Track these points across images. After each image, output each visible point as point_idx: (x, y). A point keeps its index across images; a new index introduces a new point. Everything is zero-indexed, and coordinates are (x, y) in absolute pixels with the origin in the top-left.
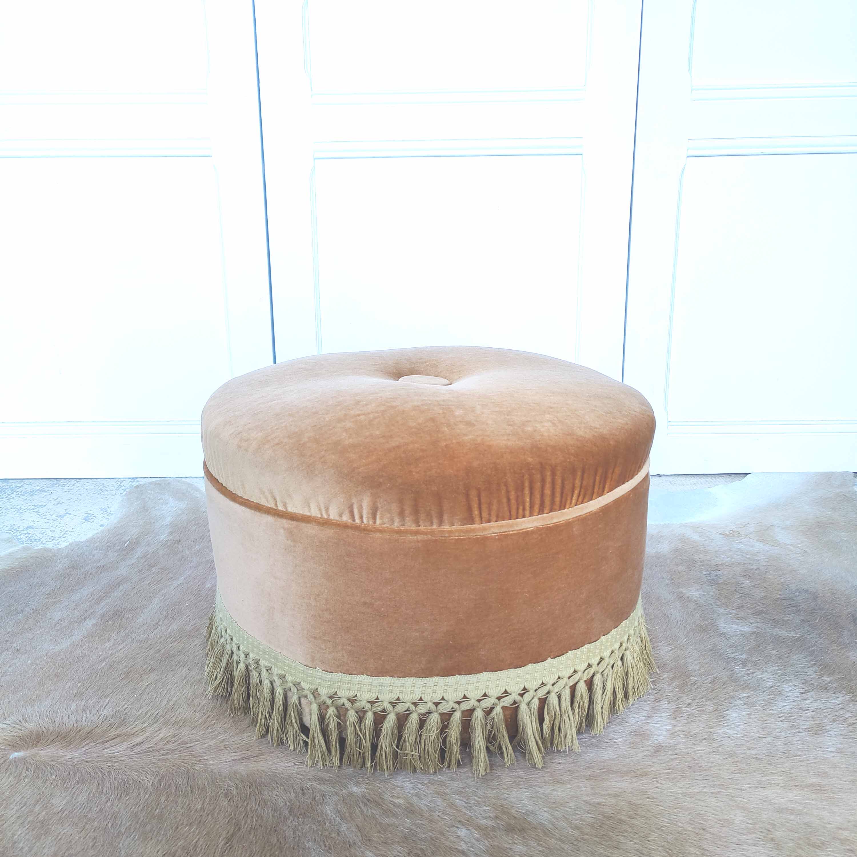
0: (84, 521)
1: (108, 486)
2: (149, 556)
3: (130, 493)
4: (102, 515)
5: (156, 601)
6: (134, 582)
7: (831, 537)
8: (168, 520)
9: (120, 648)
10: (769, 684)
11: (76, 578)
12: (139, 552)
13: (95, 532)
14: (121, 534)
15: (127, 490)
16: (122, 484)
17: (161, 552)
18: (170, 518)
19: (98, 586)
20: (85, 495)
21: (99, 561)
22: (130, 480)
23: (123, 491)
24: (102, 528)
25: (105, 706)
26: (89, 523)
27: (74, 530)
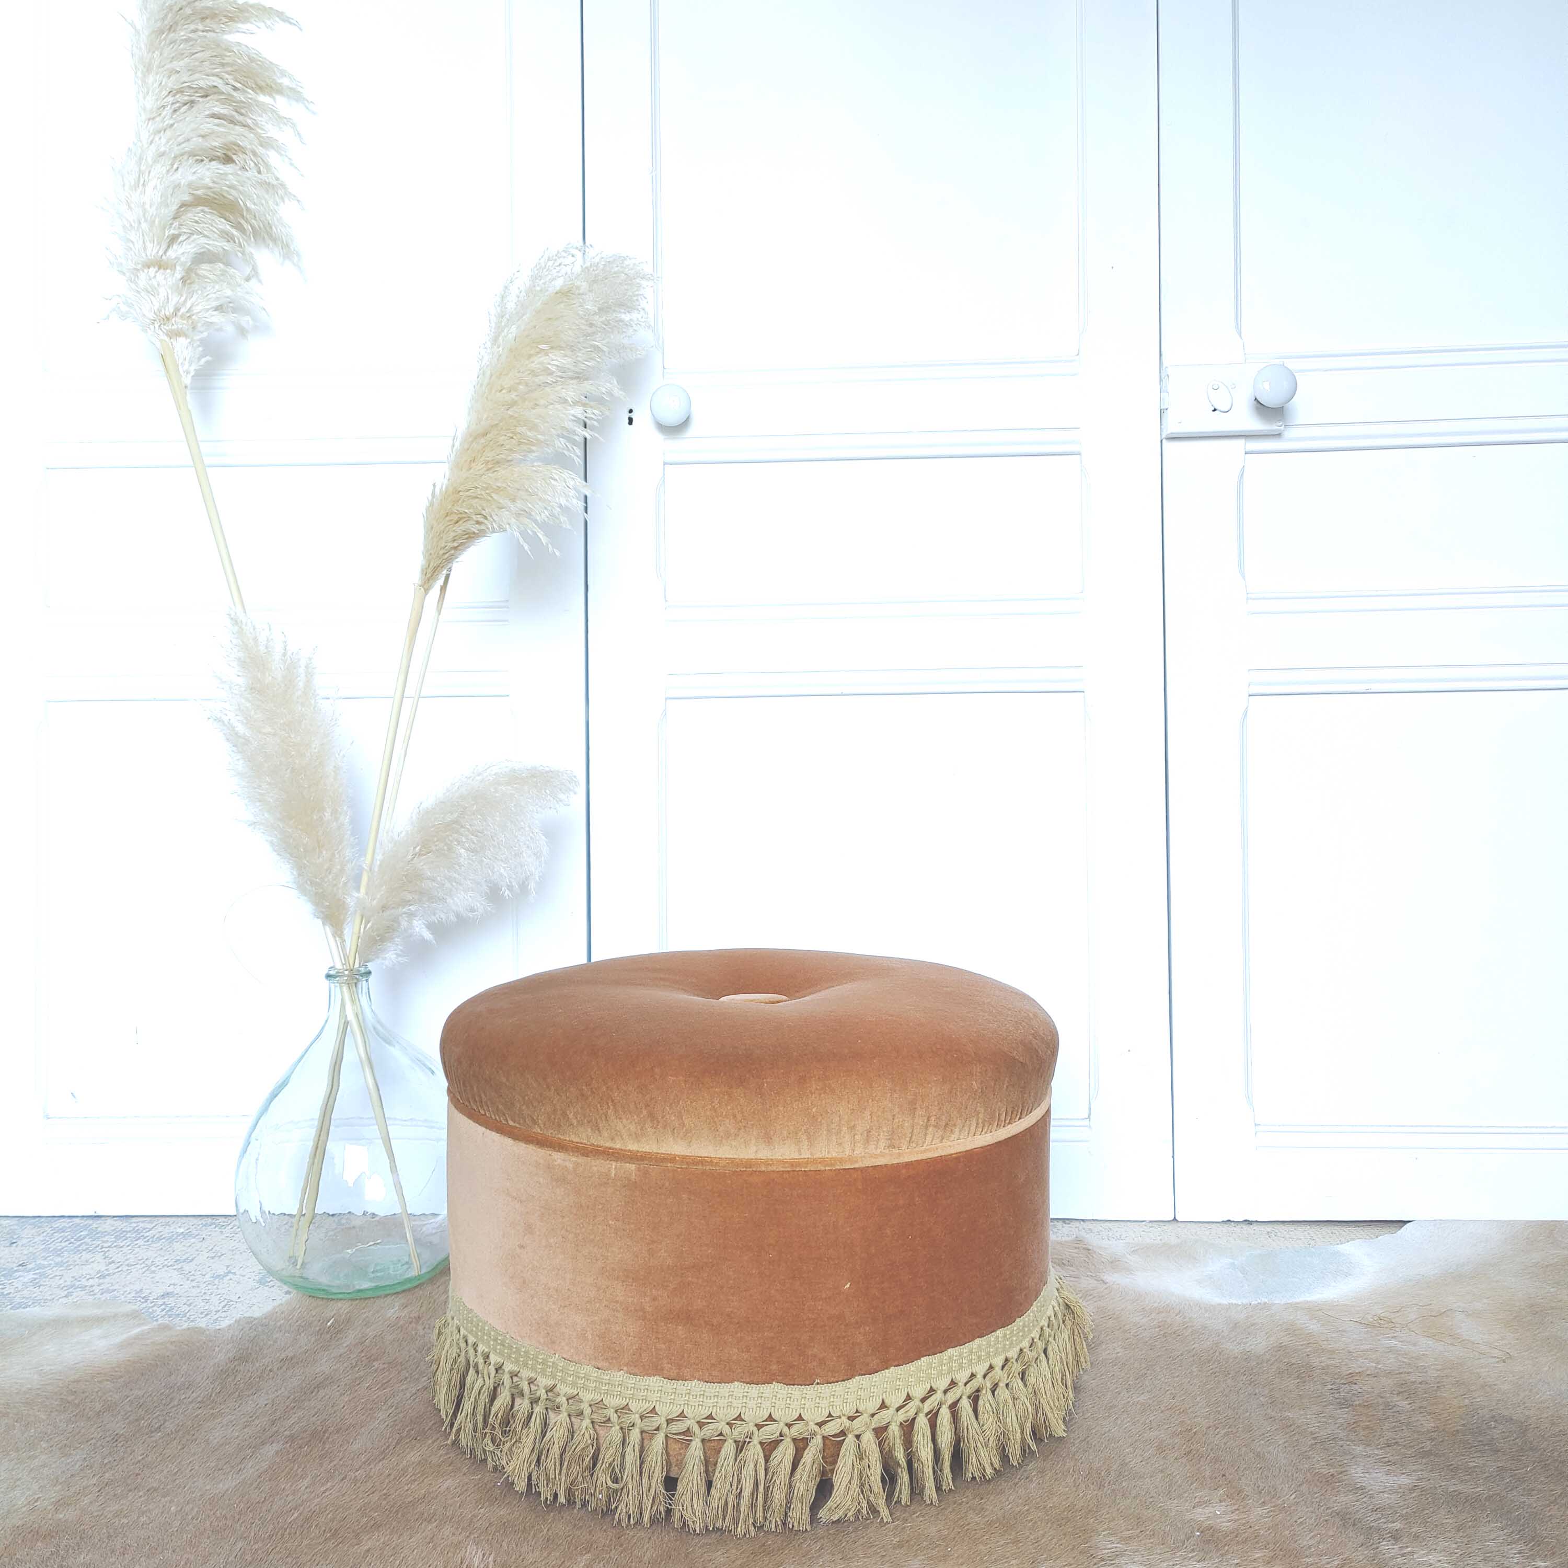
0: (257, 1285)
2: (367, 1343)
5: (381, 1415)
6: (343, 1384)
7: (1554, 1330)
9: (323, 1488)
11: (247, 1377)
12: (351, 1337)
13: (276, 1303)
17: (388, 1337)
19: (283, 1390)
21: (285, 1349)
26: (266, 1288)
27: (242, 1299)
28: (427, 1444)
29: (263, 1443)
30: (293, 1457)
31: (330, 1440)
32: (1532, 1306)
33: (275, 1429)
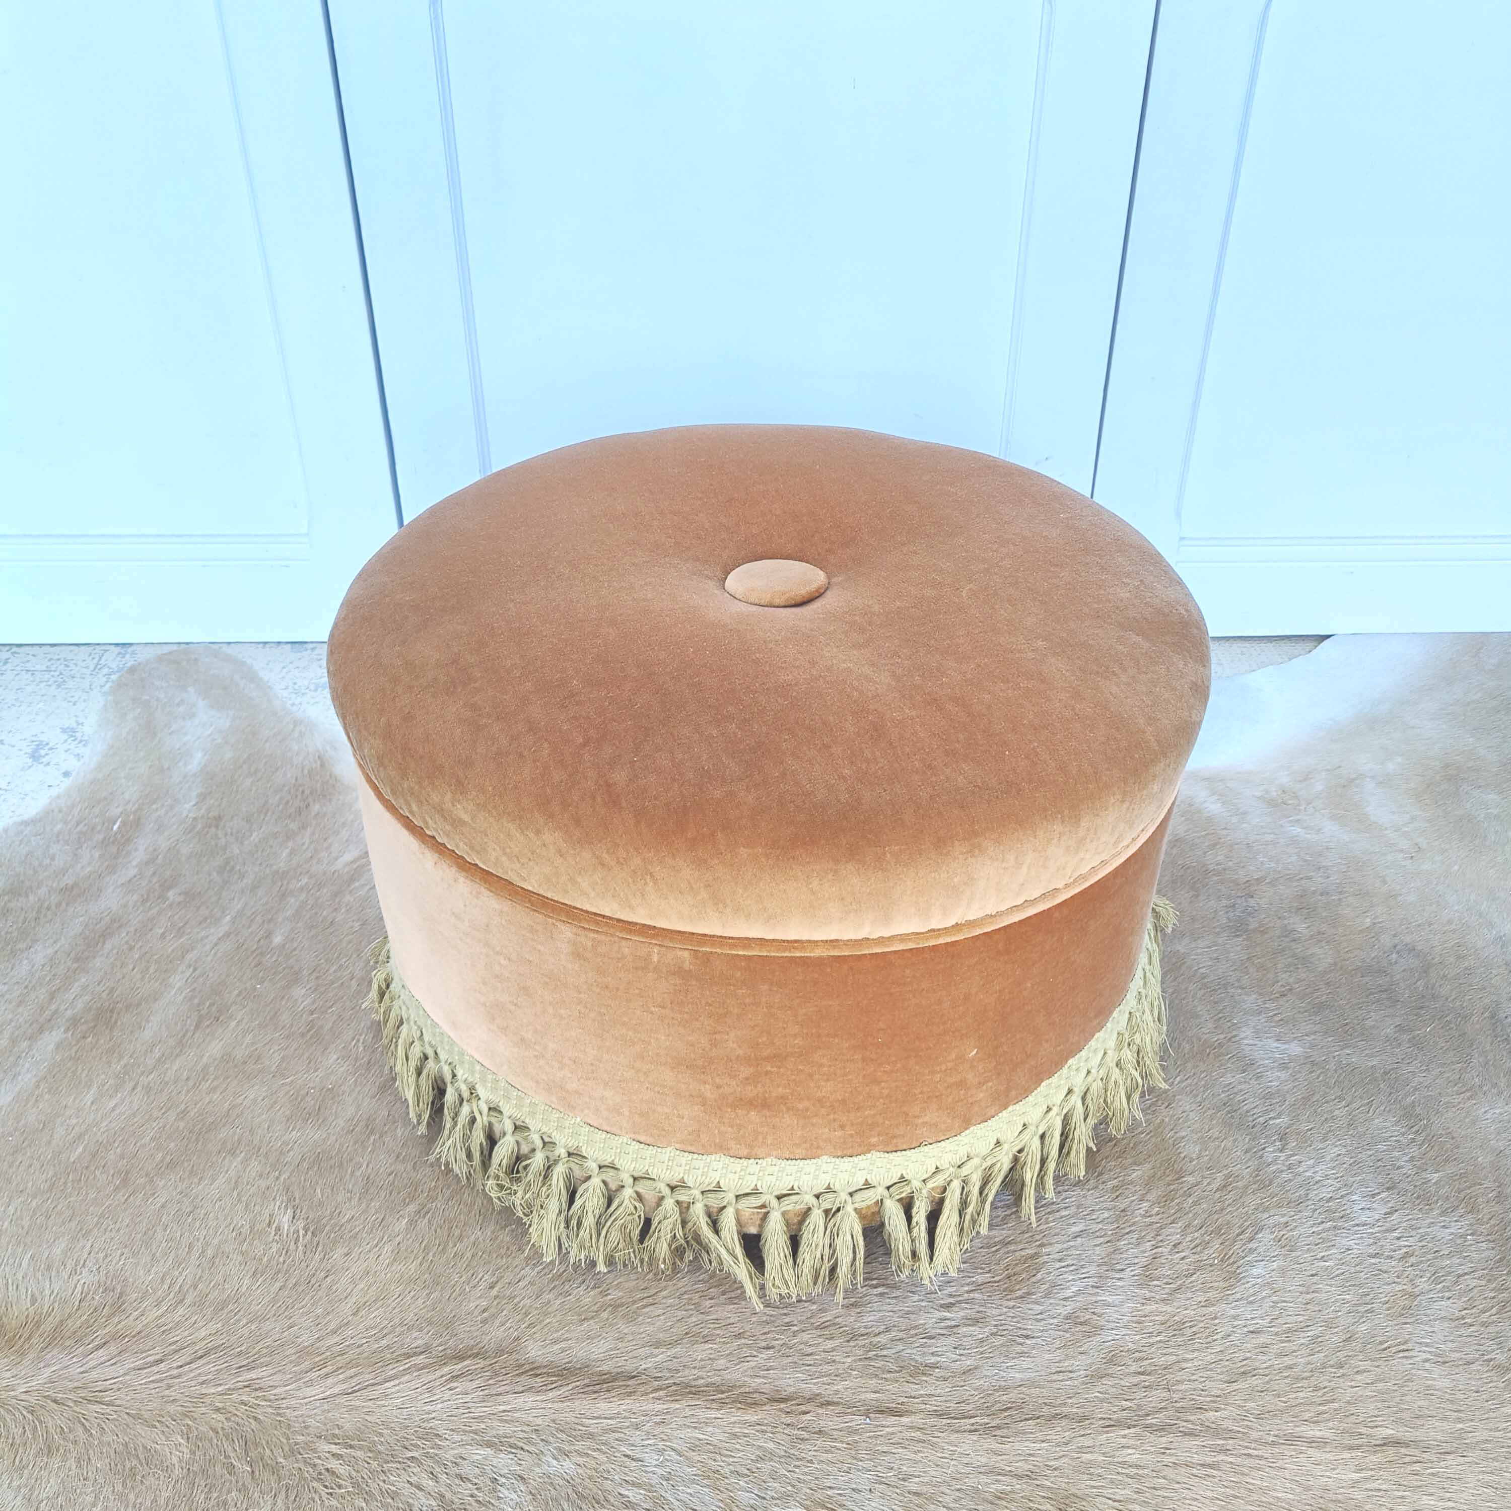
0: (30, 761)
1: (76, 665)
2: (160, 860)
3: (120, 685)
4: (66, 746)
5: (177, 981)
6: (132, 929)
7: (1468, 806)
8: (197, 761)
9: (112, 1104)
10: (1325, 1193)
11: (21, 920)
12: (140, 851)
13: (54, 792)
14: (105, 798)
15: (114, 677)
16: (102, 662)
17: (185, 850)
18: (200, 755)
19: (63, 941)
20: (29, 689)
21: (64, 871)
22: (118, 649)
23: (105, 679)
24: (67, 781)
25: (85, 1261)
26: (41, 766)
27: (12, 785)
28: (230, 1028)
29: (41, 1031)
30: (76, 1052)
31: (119, 1023)
32: (1447, 766)
33: (53, 1007)
